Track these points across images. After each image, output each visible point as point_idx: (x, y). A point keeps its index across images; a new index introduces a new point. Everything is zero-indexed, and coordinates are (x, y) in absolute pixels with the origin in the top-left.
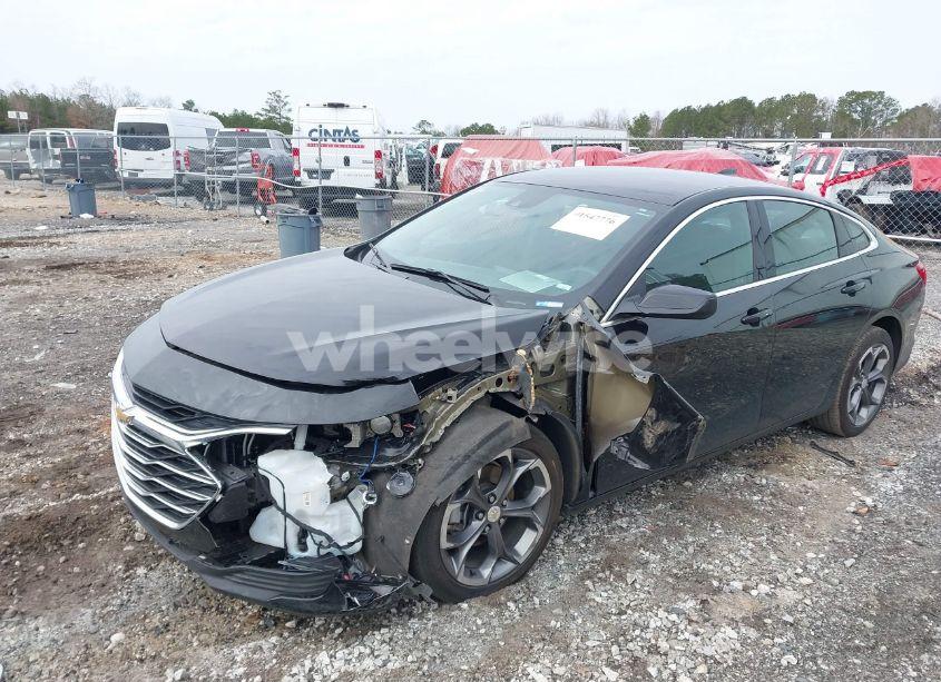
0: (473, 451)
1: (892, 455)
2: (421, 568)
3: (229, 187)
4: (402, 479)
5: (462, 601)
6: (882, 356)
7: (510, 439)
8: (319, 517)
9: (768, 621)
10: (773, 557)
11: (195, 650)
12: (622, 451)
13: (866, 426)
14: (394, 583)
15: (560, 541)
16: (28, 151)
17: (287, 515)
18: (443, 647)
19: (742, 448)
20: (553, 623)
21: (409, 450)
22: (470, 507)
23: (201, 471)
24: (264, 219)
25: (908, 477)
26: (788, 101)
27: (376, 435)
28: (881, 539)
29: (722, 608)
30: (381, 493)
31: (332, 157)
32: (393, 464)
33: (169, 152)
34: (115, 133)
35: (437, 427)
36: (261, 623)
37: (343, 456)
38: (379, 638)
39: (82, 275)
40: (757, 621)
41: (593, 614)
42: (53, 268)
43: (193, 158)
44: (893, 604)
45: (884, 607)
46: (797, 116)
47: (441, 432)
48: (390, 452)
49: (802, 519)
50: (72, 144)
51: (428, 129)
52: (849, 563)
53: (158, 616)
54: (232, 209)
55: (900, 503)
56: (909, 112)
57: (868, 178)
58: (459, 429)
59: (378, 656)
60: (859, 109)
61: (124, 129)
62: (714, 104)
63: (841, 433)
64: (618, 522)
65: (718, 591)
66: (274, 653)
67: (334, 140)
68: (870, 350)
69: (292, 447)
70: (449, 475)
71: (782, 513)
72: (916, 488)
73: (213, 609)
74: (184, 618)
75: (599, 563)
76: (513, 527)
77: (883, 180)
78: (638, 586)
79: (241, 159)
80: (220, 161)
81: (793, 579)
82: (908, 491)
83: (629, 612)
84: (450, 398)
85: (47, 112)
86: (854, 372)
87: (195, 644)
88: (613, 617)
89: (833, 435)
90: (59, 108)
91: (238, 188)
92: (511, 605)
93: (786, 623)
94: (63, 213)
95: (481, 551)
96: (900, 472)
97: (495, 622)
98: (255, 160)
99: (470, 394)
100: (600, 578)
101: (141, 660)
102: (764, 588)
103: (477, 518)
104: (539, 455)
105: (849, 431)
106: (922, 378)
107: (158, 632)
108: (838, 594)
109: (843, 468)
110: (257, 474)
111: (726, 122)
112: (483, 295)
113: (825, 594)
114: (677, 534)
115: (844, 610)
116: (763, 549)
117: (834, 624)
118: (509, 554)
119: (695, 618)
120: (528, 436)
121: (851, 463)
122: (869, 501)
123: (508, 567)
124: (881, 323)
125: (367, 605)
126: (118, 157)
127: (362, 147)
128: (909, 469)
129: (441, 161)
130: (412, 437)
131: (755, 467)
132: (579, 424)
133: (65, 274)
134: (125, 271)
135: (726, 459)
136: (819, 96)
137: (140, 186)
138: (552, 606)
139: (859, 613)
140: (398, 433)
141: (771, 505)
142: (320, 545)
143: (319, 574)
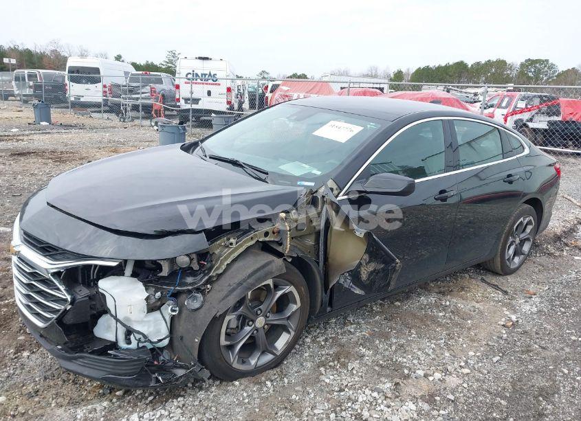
0: (245, 280)
1: (532, 288)
2: (206, 358)
3: (135, 108)
4: (195, 298)
5: (236, 380)
6: (529, 223)
7: (272, 273)
8: (138, 322)
9: (438, 398)
10: (447, 354)
11: (52, 410)
12: (347, 283)
13: (518, 268)
14: (186, 368)
15: (308, 340)
16: (13, 83)
17: (117, 320)
18: (217, 411)
19: (437, 280)
20: (294, 397)
21: (201, 279)
22: (243, 317)
23: (58, 289)
24: (156, 128)
25: (541, 303)
26: (489, 64)
27: (181, 268)
28: (519, 344)
29: (409, 389)
30: (181, 307)
31: (199, 90)
32: (190, 288)
33: (100, 85)
34: (67, 72)
35: (222, 263)
36: (101, 391)
37: (158, 281)
38: (176, 404)
39: (32, 160)
40: (430, 399)
41: (322, 391)
42: (15, 155)
43: (114, 89)
44: (521, 388)
45: (515, 391)
46: (494, 74)
47: (224, 267)
48: (189, 280)
49: (469, 329)
50: (41, 79)
51: (266, 76)
52: (495, 359)
53: (32, 385)
54: (137, 122)
55: (534, 320)
56: (564, 72)
57: (534, 112)
58: (237, 265)
59: (173, 417)
60: (533, 70)
61: (72, 70)
62: (443, 65)
63: (501, 273)
64: (349, 328)
65: (407, 377)
66: (103, 413)
67: (202, 80)
68: (522, 219)
69: (123, 275)
70: (227, 296)
71: (457, 325)
72: (545, 309)
73: (71, 381)
74: (49, 387)
75: (331, 356)
76: (274, 331)
77: (543, 113)
78: (355, 372)
79: (143, 91)
80: (131, 91)
81: (458, 370)
82: (540, 311)
83: (346, 390)
84: (231, 244)
85: (29, 59)
86: (510, 233)
87: (53, 405)
88: (335, 393)
89: (496, 274)
90: (38, 58)
91: (140, 108)
92: (268, 383)
93: (449, 400)
94: (30, 121)
95: (251, 346)
96: (536, 299)
97: (256, 395)
98: (153, 91)
99: (245, 242)
100: (330, 366)
101: (14, 416)
102: (438, 375)
103: (248, 325)
104: (292, 284)
105: (506, 271)
106: (558, 238)
107: (30, 396)
108: (486, 381)
109: (500, 296)
110: (98, 292)
111: (450, 76)
112: (263, 176)
113: (478, 380)
114: (386, 337)
115: (488, 391)
116: (441, 348)
117: (481, 402)
118: (270, 349)
119: (389, 395)
120: (284, 271)
121: (505, 293)
122: (514, 318)
123: (269, 357)
124: (529, 202)
125: (168, 381)
126: (67, 87)
127: (219, 85)
128: (541, 297)
129: (268, 94)
130: (204, 270)
131: (443, 293)
132: (321, 264)
133: (22, 159)
134: (61, 158)
135: (425, 288)
136: (508, 61)
137: (81, 106)
138: (296, 384)
139: (498, 395)
140: (196, 267)
141: (450, 319)
142: (139, 341)
143: (135, 361)
